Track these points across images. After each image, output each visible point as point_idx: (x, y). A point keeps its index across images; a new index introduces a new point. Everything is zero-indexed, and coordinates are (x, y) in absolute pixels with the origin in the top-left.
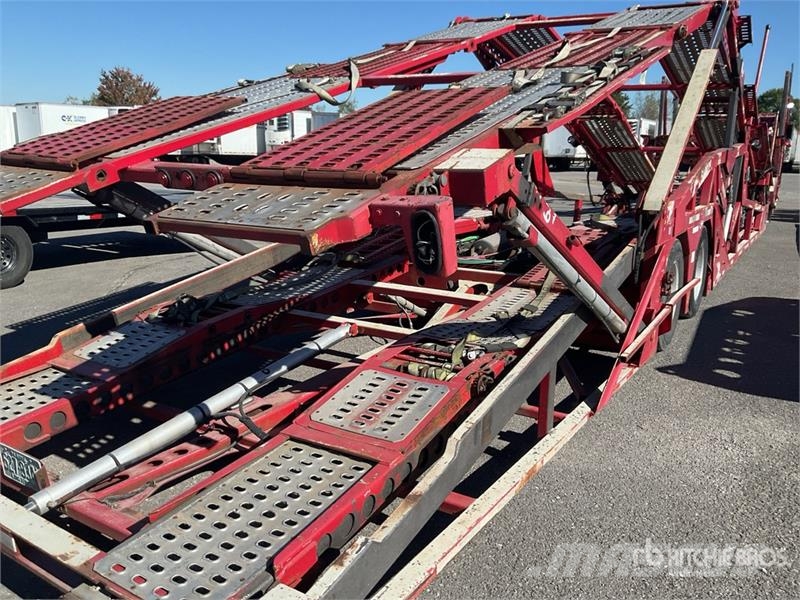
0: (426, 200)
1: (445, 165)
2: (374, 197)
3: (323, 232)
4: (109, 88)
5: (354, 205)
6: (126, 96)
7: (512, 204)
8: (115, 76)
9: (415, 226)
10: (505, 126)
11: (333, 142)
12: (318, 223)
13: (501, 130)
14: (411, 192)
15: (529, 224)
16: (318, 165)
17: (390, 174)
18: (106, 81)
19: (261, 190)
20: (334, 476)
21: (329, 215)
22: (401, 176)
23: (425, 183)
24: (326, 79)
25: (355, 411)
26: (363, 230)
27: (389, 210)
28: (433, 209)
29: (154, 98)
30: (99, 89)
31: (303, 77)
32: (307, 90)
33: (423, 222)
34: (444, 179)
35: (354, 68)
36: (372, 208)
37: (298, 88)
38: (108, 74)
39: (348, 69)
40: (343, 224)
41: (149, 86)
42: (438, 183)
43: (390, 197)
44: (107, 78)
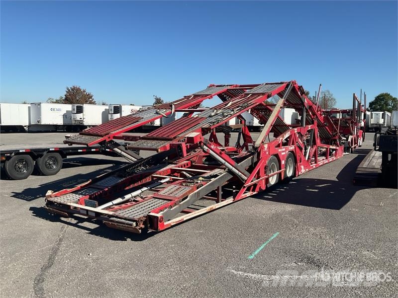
0: (180, 143)
1: (187, 136)
2: (171, 142)
3: (161, 148)
4: (70, 95)
5: (167, 144)
6: (77, 98)
7: (202, 144)
8: (72, 90)
9: (178, 148)
10: (203, 127)
11: (164, 131)
12: (160, 147)
13: (202, 128)
14: (179, 141)
15: (207, 148)
16: (160, 136)
17: (175, 138)
18: (68, 91)
19: (149, 141)
20: (163, 203)
21: (162, 146)
22: (177, 138)
23: (182, 140)
24: (165, 110)
25: (168, 193)
26: (168, 149)
27: (173, 145)
28: (181, 144)
29: (91, 99)
30: (65, 96)
31: (158, 109)
32: (159, 114)
33: (179, 146)
34: (186, 139)
35: (173, 106)
36: (170, 144)
37: (157, 113)
38: (70, 89)
39: (171, 106)
40: (165, 147)
41: (89, 94)
42: (185, 140)
43: (174, 142)
44: (69, 91)
